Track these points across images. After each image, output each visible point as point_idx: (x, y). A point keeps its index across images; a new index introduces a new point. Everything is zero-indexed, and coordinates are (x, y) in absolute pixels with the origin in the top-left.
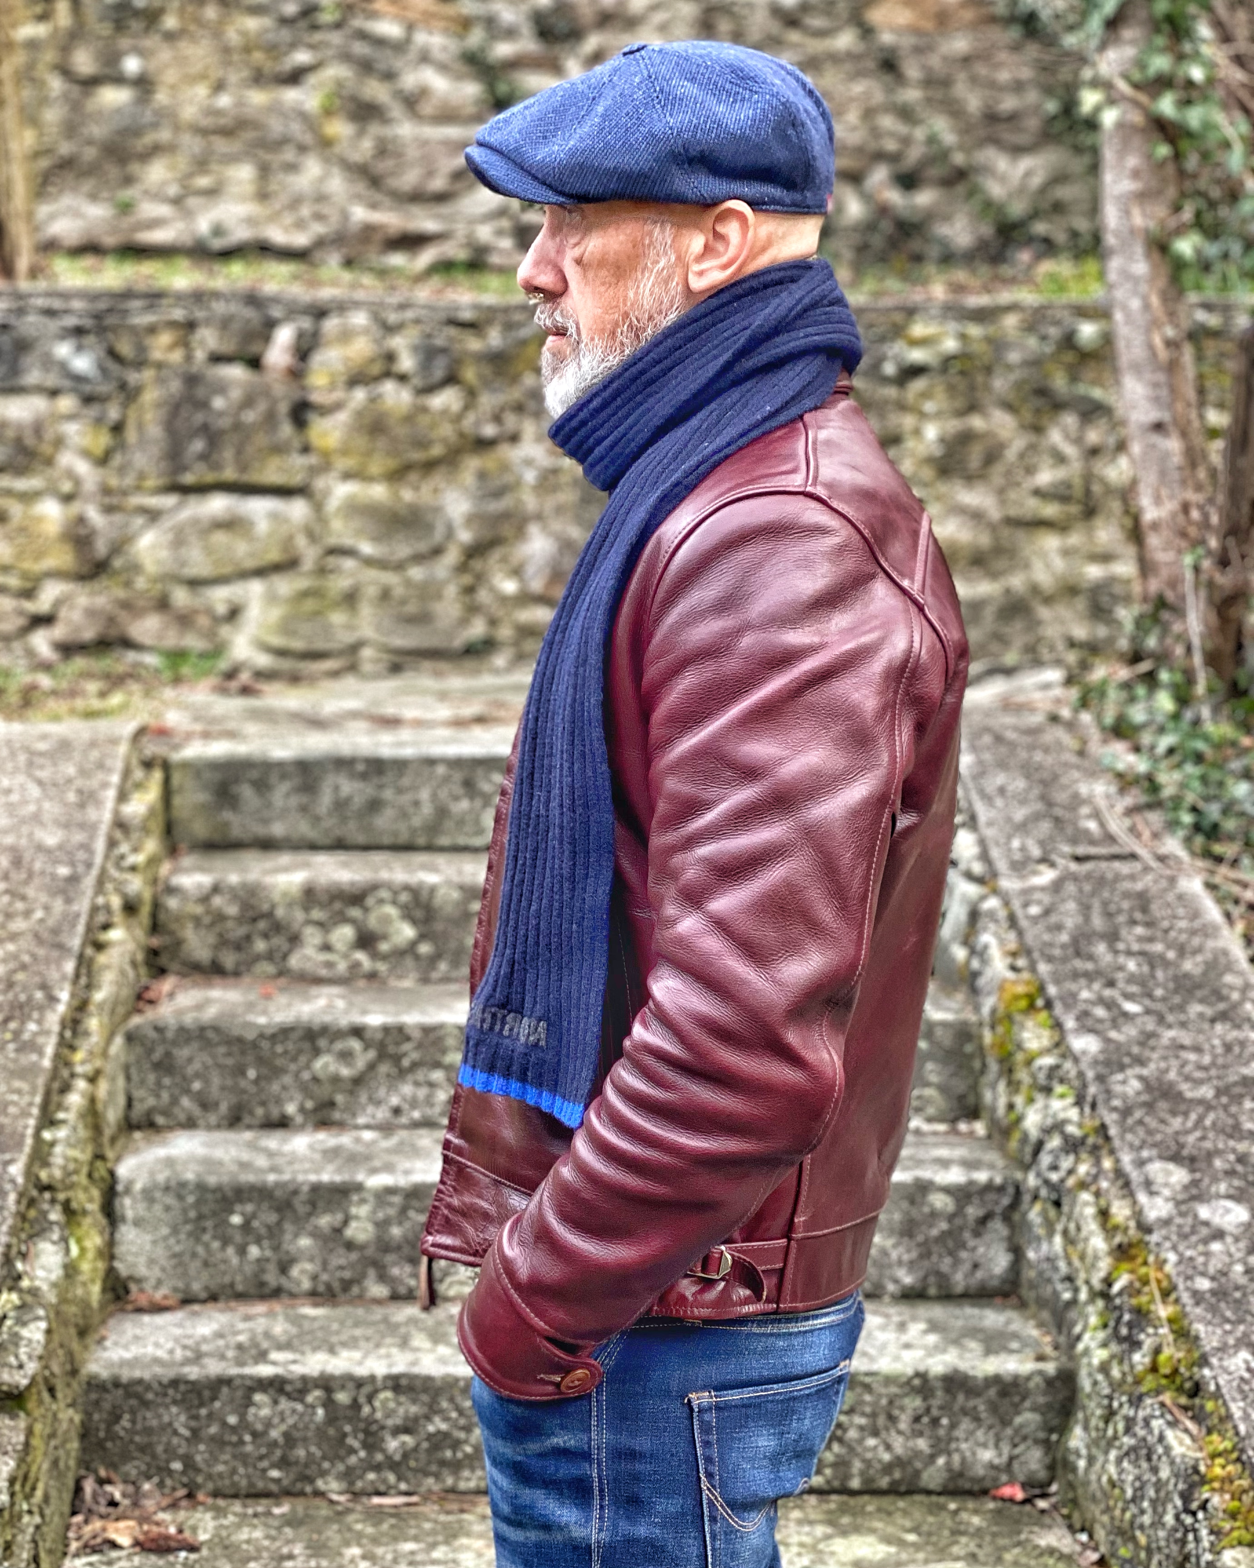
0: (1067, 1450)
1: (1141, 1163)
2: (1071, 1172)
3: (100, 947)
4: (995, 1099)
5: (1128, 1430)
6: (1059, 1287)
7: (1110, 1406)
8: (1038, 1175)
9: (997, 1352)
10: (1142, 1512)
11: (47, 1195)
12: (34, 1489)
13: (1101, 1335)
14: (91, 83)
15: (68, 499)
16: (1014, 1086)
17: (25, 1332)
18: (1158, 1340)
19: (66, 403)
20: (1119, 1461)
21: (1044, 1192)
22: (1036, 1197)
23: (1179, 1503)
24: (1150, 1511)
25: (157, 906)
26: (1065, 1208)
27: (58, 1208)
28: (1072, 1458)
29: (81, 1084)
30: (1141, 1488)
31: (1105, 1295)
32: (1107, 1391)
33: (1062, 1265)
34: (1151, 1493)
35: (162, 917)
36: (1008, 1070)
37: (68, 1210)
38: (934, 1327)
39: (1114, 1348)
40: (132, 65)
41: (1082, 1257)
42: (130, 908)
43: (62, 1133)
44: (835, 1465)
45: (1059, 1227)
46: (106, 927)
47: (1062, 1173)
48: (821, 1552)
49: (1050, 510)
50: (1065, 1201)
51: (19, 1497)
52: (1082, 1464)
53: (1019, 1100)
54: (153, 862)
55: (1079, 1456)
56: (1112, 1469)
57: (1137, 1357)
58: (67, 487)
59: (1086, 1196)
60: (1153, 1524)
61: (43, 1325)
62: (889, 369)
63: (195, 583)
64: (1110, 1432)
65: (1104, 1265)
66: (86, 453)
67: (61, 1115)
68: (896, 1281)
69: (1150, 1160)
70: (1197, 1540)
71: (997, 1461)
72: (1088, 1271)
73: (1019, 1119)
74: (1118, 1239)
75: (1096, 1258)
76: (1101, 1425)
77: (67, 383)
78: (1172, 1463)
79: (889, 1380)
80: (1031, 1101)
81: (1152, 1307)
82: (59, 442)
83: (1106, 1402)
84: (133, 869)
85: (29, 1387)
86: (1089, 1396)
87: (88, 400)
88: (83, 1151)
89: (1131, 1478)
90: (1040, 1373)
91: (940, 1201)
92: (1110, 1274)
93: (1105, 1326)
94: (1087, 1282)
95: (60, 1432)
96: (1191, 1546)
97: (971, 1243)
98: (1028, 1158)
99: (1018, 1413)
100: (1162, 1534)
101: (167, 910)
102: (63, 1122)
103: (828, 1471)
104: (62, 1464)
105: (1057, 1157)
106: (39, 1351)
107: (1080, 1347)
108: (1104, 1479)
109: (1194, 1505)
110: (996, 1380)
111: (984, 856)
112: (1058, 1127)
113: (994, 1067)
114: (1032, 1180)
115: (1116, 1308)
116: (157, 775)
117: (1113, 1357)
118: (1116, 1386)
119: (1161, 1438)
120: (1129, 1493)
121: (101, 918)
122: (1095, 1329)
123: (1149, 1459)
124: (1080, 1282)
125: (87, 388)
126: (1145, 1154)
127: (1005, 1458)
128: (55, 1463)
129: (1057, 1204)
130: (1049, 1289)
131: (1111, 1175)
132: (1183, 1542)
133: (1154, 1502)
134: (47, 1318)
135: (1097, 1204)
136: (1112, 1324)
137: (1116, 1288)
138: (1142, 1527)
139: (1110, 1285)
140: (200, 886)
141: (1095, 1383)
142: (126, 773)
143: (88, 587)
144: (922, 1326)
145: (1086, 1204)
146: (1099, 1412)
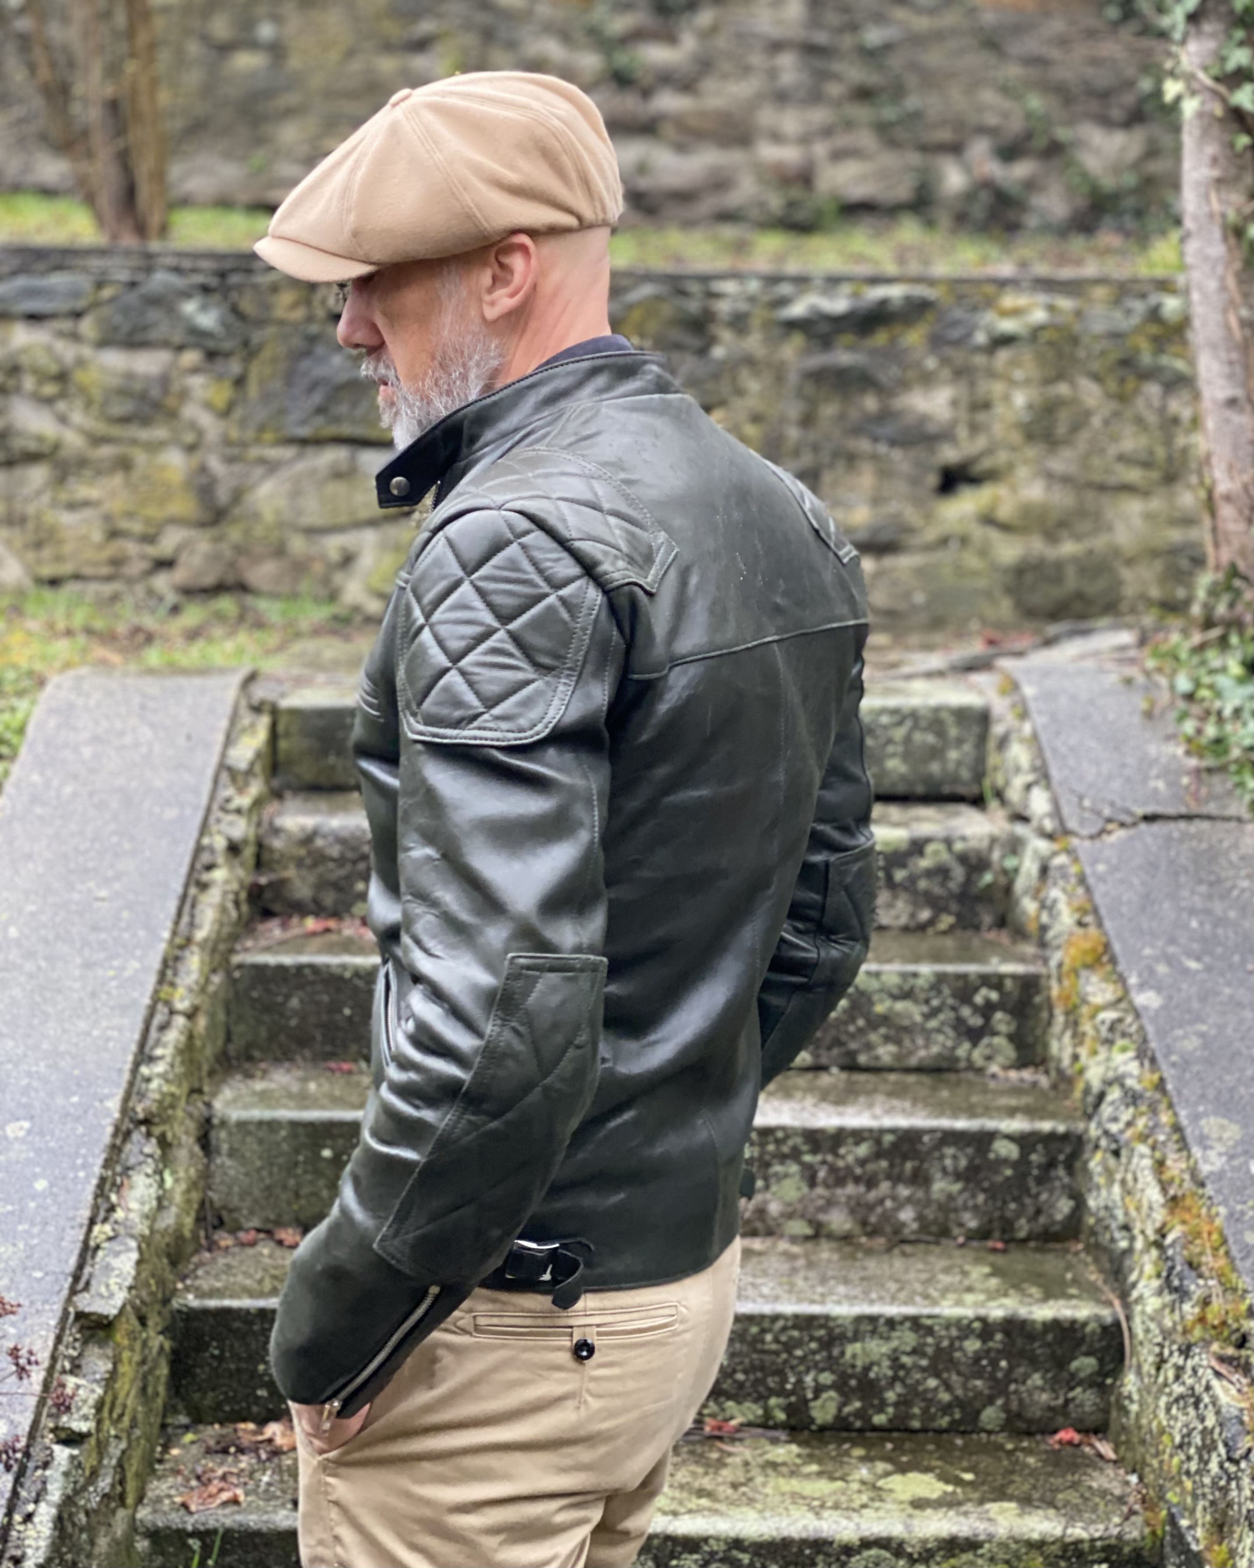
0: (1120, 1394)
1: (1196, 1118)
2: (1129, 1124)
3: (204, 886)
4: (1061, 1049)
5: (1177, 1378)
6: (1117, 1235)
7: (1161, 1354)
8: (1099, 1124)
9: (1056, 1297)
10: (1189, 1458)
11: (143, 1129)
12: (121, 1415)
13: (1156, 1283)
14: (225, 49)
15: (191, 449)
16: (1078, 1038)
17: (115, 1262)
18: (1207, 1292)
19: (191, 357)
20: (1168, 1410)
21: (1103, 1142)
22: (1097, 1147)
23: (1222, 1450)
24: (1196, 1457)
25: (260, 846)
26: (1124, 1159)
27: (154, 1141)
28: (1126, 1402)
29: (180, 1021)
30: (1189, 1435)
31: (1158, 1245)
32: (1159, 1339)
33: (1119, 1214)
34: (1197, 1440)
35: (266, 856)
36: (1073, 1023)
37: (164, 1143)
38: (996, 1272)
39: (1168, 1298)
40: (266, 31)
41: (1138, 1209)
42: (234, 849)
43: (160, 1068)
44: (896, 1405)
45: (1118, 1177)
46: (210, 867)
47: (1121, 1125)
48: (880, 1489)
49: (1133, 475)
50: (1124, 1153)
51: (107, 1423)
52: (1134, 1408)
53: (1083, 1052)
54: (258, 803)
55: (1132, 1401)
56: (1162, 1414)
57: (1187, 1307)
58: (189, 438)
59: (1143, 1149)
60: (1198, 1472)
61: (135, 1256)
62: (981, 338)
63: (311, 532)
64: (1161, 1379)
65: (1160, 1216)
66: (208, 406)
67: (159, 1052)
68: (961, 1225)
69: (1206, 1114)
70: (1239, 1488)
71: (1053, 1403)
72: (1143, 1222)
73: (1081, 1072)
74: (1172, 1192)
75: (1151, 1208)
76: (1153, 1372)
77: (192, 339)
78: (1218, 1413)
79: (949, 1324)
80: (1095, 1053)
81: (1204, 1259)
82: (184, 395)
83: (1157, 1350)
84: (238, 811)
85: (116, 1317)
86: (1141, 1343)
87: (211, 355)
88: (179, 1086)
89: (1179, 1424)
90: (1097, 1318)
91: (1005, 1149)
92: (1164, 1225)
93: (1159, 1276)
94: (1143, 1232)
95: (150, 1358)
96: (1234, 1493)
97: (1034, 1190)
98: (1090, 1110)
99: (1074, 1358)
100: (1207, 1480)
101: (271, 850)
102: (161, 1058)
103: (890, 1410)
104: (150, 1390)
105: (1117, 1109)
106: (129, 1281)
107: (1135, 1294)
108: (1154, 1425)
109: (1237, 1455)
110: (1055, 1325)
111: (1057, 812)
112: (1119, 1080)
113: (1060, 1019)
114: (1094, 1131)
115: (1167, 1259)
116: (265, 721)
117: (1164, 1306)
118: (1166, 1334)
119: (1208, 1388)
120: (1178, 1439)
121: (205, 858)
122: (1150, 1278)
123: (1196, 1405)
124: (1136, 1231)
125: (211, 344)
126: (1201, 1109)
127: (1061, 1401)
128: (144, 1389)
129: (1116, 1153)
130: (1107, 1236)
131: (1167, 1129)
132: (1225, 1490)
133: (1199, 1450)
134: (139, 1248)
135: (1152, 1157)
136: (1164, 1274)
137: (1169, 1240)
138: (1188, 1473)
139: (1164, 1236)
140: (303, 829)
141: (1147, 1331)
142: (234, 718)
143: (210, 533)
144: (987, 1270)
145: (1142, 1156)
146: (1151, 1359)
